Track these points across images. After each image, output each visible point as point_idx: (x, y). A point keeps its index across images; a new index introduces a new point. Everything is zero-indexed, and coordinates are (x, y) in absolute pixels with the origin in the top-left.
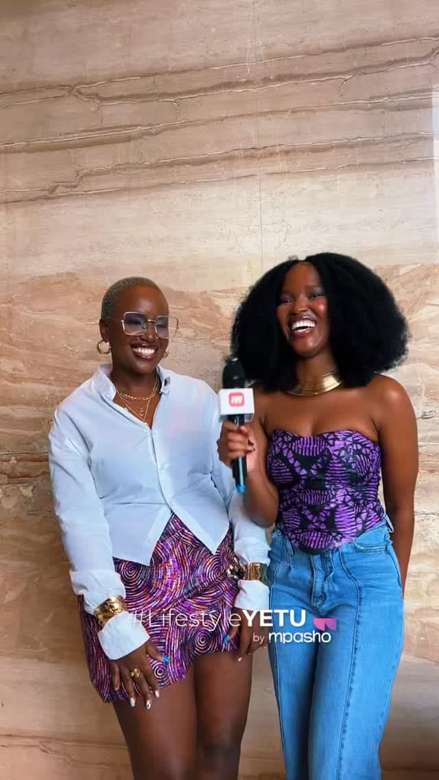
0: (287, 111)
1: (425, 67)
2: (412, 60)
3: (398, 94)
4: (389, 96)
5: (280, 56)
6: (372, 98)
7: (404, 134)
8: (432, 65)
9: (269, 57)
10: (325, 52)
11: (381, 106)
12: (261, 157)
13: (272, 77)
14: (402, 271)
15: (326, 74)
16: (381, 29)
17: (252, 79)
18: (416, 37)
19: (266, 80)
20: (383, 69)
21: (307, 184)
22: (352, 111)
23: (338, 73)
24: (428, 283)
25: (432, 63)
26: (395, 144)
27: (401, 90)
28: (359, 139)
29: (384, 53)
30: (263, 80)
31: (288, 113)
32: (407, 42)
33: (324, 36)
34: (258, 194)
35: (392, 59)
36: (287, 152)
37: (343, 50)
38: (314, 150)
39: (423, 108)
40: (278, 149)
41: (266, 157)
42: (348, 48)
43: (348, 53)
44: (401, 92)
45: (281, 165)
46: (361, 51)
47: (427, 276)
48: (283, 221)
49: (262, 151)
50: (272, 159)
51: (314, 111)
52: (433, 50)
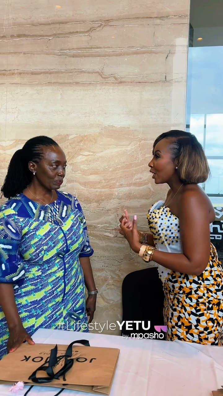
0: (21, 53)
1: (86, 37)
2: (81, 32)
3: (73, 49)
4: (69, 49)
5: (20, 25)
6: (61, 50)
7: (75, 69)
8: (90, 36)
9: (14, 24)
10: (41, 24)
11: (66, 54)
12: (8, 75)
13: (15, 35)
14: (71, 137)
15: (41, 36)
16: (67, 16)
17: (6, 35)
18: (84, 21)
19: (12, 36)
20: (67, 36)
21: (28, 90)
22: (51, 56)
23: (47, 36)
24: (82, 144)
25: (90, 35)
26: (71, 74)
27: (75, 46)
28: (54, 70)
29: (68, 28)
30: (11, 36)
31: (22, 54)
32: (79, 23)
33: (41, 16)
34: (6, 93)
35: (72, 31)
36: (20, 73)
37: (49, 24)
38: (33, 73)
39: (85, 57)
40: (16, 71)
41: (10, 75)
42: (52, 24)
43: (52, 26)
44: (75, 48)
45: (17, 79)
46: (57, 26)
47: (81, 141)
48: (16, 107)
49: (8, 72)
50: (13, 76)
51: (34, 54)
52: (90, 28)
